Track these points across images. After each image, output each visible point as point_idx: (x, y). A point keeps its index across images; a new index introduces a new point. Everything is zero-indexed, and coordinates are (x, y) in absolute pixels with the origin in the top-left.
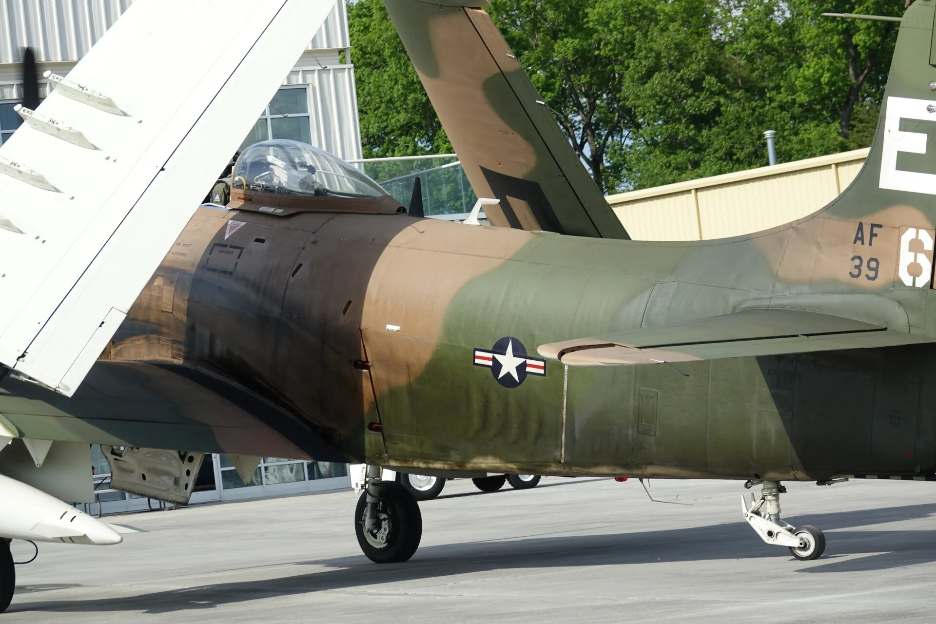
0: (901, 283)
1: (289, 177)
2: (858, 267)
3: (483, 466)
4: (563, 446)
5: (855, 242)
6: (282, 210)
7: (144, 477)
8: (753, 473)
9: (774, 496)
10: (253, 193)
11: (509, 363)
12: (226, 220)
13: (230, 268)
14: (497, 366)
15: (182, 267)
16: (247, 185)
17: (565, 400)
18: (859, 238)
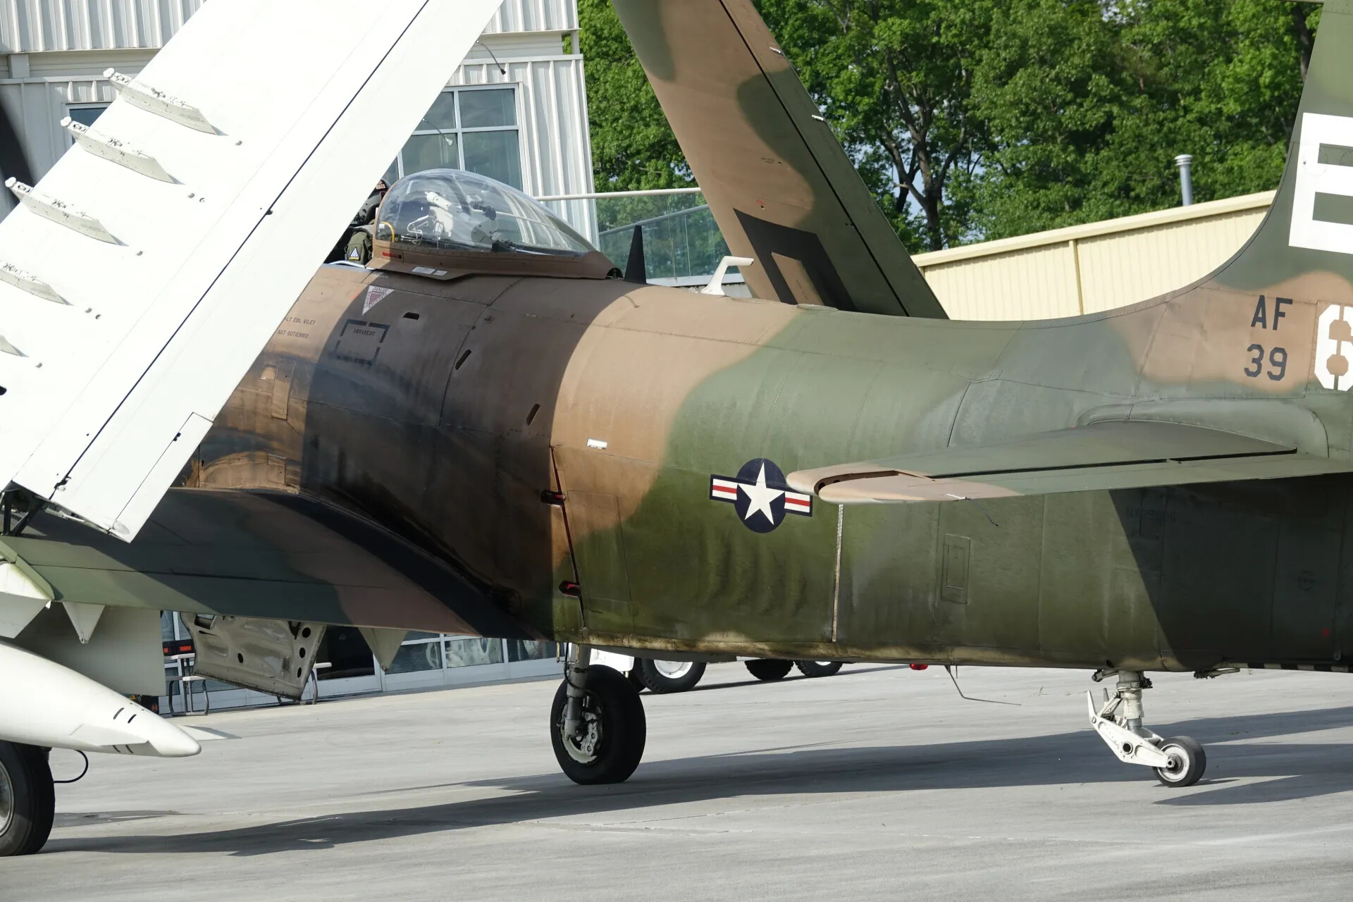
0: (1315, 384)
1: (456, 223)
2: (1257, 361)
3: (722, 645)
4: (835, 618)
5: (1253, 325)
6: (445, 272)
7: (241, 658)
8: (1104, 659)
9: (1133, 692)
10: (405, 247)
11: (761, 497)
12: (365, 286)
13: (369, 357)
14: (744, 501)
15: (302, 354)
16: (396, 236)
17: (839, 551)
18: (1259, 319)
